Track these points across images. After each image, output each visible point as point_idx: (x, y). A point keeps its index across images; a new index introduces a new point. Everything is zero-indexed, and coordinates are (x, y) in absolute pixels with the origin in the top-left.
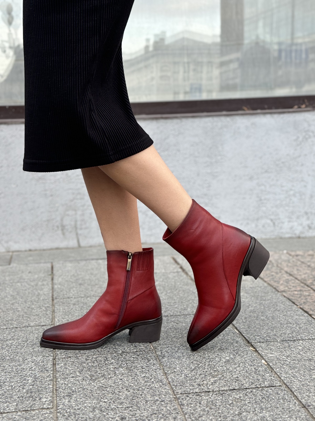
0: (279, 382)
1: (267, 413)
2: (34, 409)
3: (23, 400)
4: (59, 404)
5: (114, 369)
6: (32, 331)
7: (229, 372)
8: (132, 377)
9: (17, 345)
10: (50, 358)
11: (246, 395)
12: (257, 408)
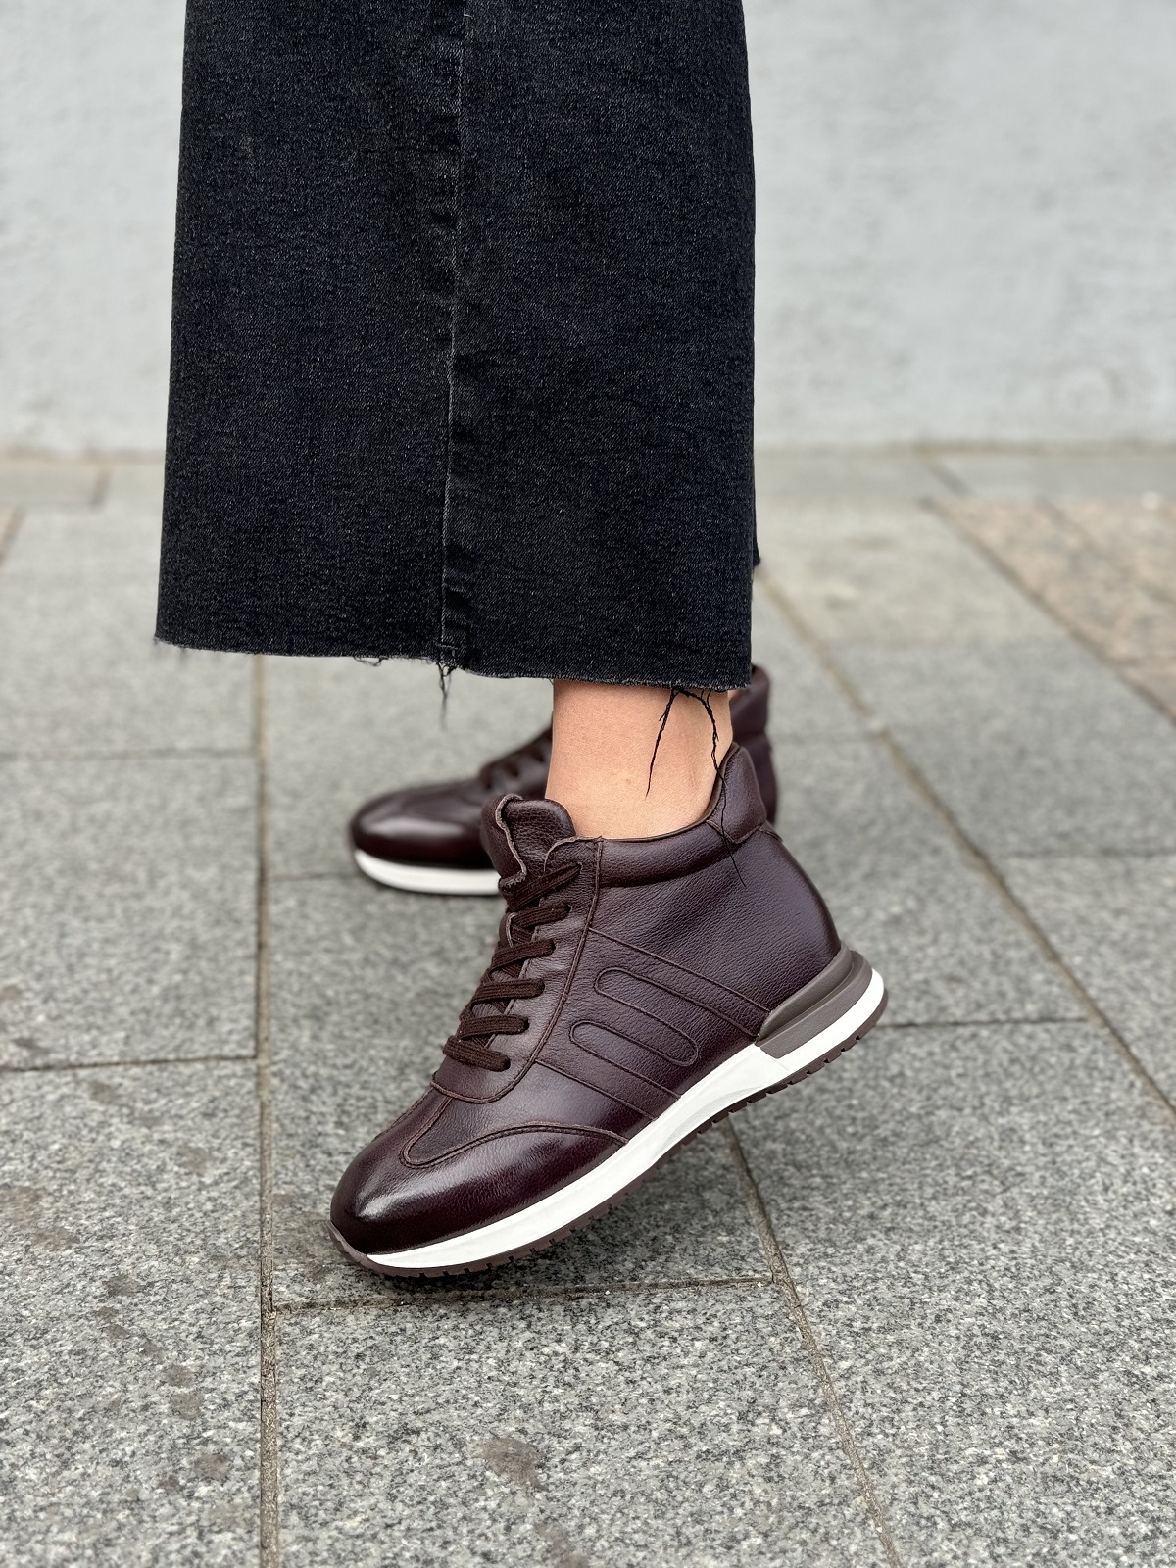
0: (1077, 1007)
1: (1026, 1115)
2: (190, 1056)
3: (148, 1022)
4: (280, 1044)
11: (954, 1047)
12: (993, 1096)
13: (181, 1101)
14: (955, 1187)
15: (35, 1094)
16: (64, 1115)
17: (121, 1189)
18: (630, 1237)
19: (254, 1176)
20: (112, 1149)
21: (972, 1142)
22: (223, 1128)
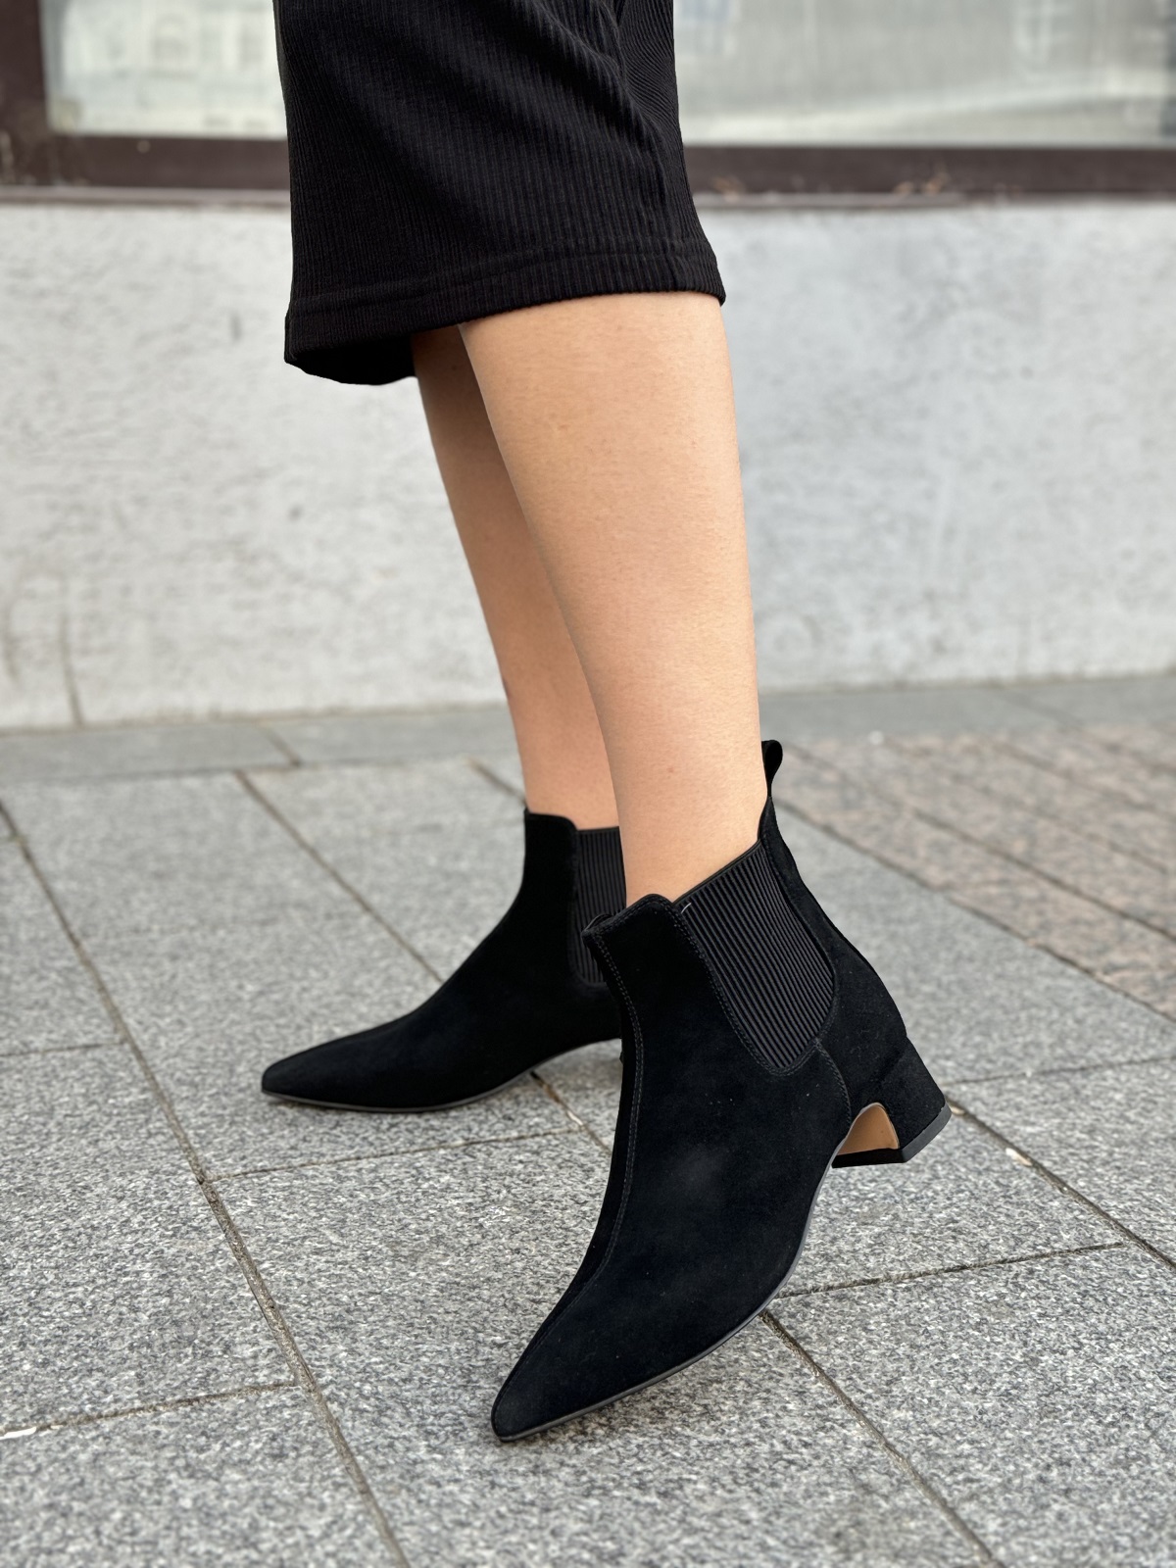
0: (1109, 1232)
1: (1127, 1350)
2: (223, 1390)
3: (155, 1357)
4: (317, 1363)
5: (470, 1211)
6: (54, 1071)
7: (912, 1201)
8: (552, 1239)
9: (17, 1130)
10: (184, 1177)
11: (1016, 1285)
12: (1084, 1335)
13: (238, 1444)
14: (1105, 1437)
15: (63, 1456)
16: (109, 1477)
17: (219, 1557)
18: (813, 1538)
19: (366, 1521)
20: (185, 1511)
21: (1095, 1385)
22: (302, 1468)
